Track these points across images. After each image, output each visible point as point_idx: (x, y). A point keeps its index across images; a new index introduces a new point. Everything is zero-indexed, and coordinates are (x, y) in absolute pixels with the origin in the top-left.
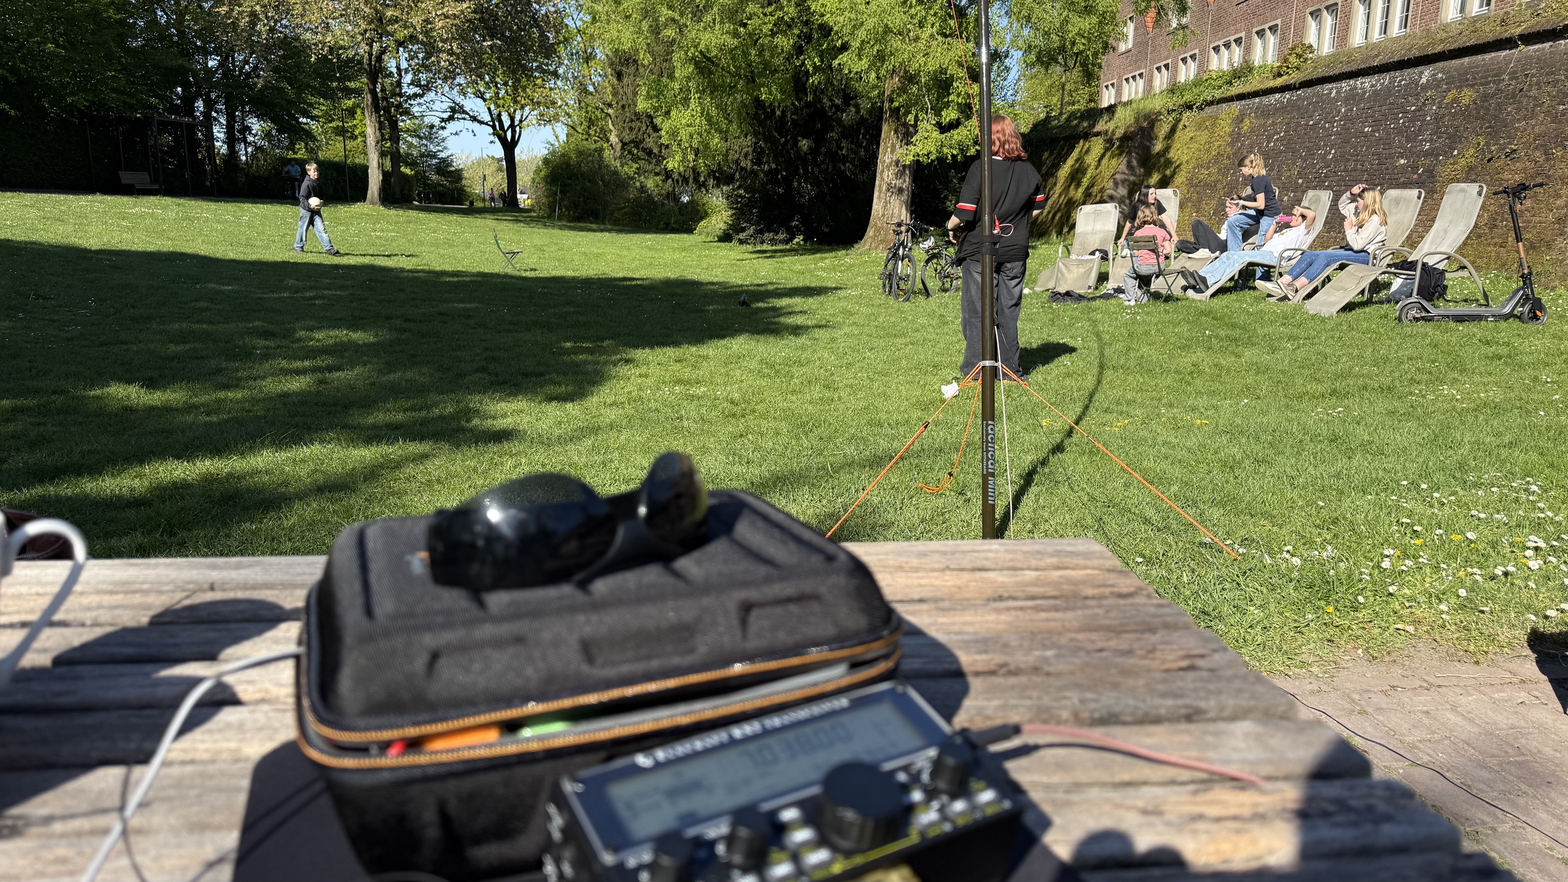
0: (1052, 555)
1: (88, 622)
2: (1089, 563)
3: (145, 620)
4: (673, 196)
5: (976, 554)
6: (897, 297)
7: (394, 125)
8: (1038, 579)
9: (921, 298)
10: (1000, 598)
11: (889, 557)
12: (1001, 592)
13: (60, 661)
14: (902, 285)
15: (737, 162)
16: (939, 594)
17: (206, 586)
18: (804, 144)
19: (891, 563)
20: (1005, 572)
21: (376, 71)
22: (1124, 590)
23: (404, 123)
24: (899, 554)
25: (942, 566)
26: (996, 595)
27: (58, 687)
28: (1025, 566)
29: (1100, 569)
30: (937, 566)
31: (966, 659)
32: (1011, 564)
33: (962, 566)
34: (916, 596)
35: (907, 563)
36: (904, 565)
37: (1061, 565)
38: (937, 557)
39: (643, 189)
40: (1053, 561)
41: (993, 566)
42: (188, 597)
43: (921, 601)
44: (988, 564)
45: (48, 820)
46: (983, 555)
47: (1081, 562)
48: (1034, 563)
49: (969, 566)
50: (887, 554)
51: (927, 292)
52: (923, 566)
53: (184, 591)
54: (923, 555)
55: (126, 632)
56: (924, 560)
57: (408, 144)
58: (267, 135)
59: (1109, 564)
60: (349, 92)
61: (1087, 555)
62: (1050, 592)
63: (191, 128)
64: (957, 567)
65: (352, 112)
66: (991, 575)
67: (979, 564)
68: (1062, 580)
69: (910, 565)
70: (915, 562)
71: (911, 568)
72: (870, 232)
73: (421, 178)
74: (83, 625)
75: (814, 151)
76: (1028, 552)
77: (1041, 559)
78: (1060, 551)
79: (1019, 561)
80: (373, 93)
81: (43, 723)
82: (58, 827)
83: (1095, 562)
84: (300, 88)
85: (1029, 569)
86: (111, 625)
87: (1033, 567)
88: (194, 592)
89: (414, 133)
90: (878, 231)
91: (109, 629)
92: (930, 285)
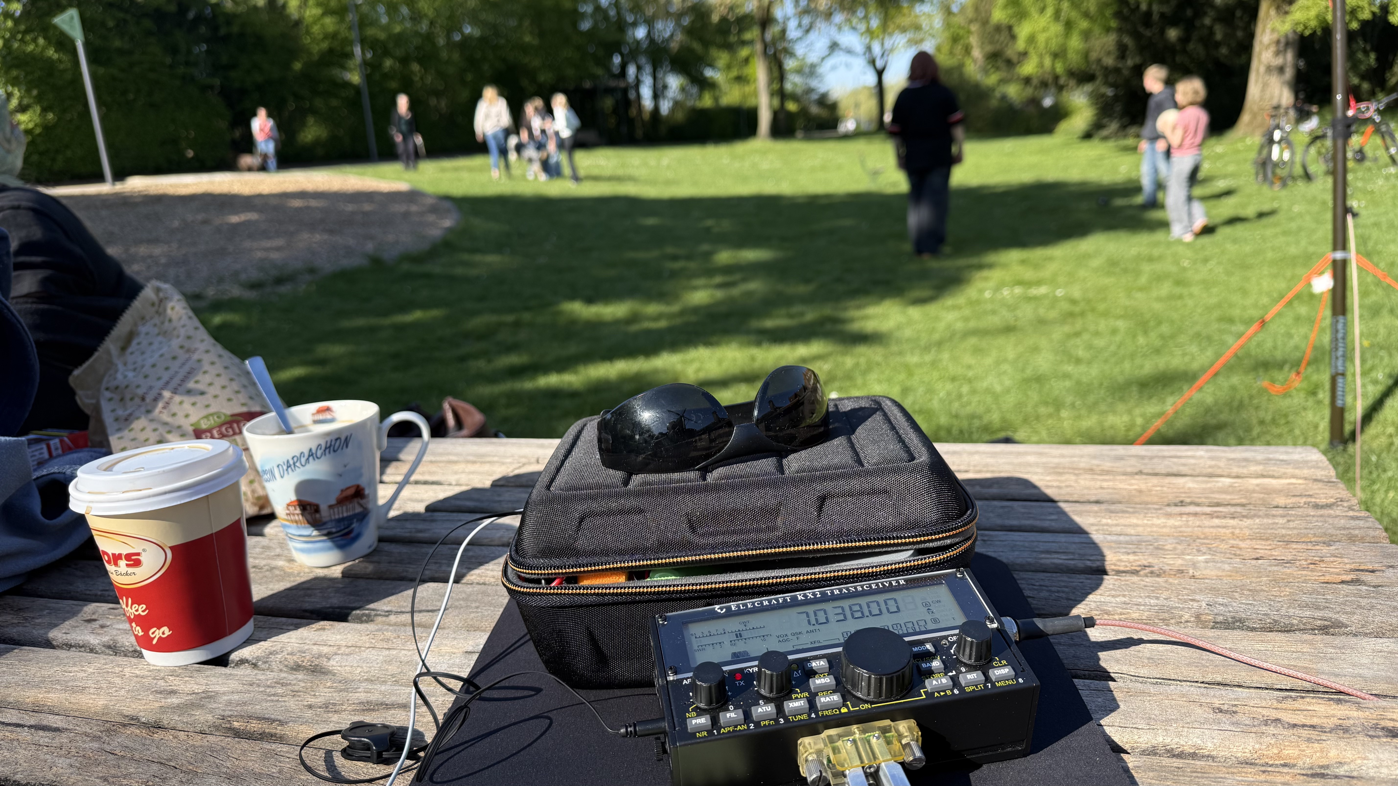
0: (1258, 463)
1: (454, 483)
2: (1297, 472)
3: (487, 484)
4: (1035, 102)
5: (1175, 460)
6: (1272, 183)
7: (780, 66)
8: (1231, 486)
9: (1301, 184)
10: (1182, 503)
11: (1083, 460)
12: (1182, 497)
13: (431, 509)
14: (1279, 171)
15: (1099, 61)
16: (1116, 497)
17: (533, 460)
18: (1173, 34)
19: (1082, 465)
20: (1200, 479)
21: (766, 21)
22: (1323, 501)
23: (790, 64)
24: (1095, 457)
25: (1135, 470)
26: (1178, 500)
27: (421, 526)
28: (1225, 474)
29: (1306, 479)
30: (1129, 470)
31: (1112, 559)
32: (1210, 470)
33: (1157, 471)
34: (1093, 498)
35: (1098, 466)
36: (1094, 467)
37: (1265, 473)
38: (1133, 461)
39: (1004, 98)
40: (1259, 468)
41: (1190, 472)
42: (520, 467)
43: (1097, 502)
44: (1184, 470)
45: (389, 613)
46: (1183, 461)
47: (1290, 470)
48: (1235, 470)
49: (1163, 471)
50: (1082, 456)
51: (1307, 177)
52: (1115, 469)
53: (519, 463)
54: (1120, 458)
55: (475, 490)
56: (1117, 464)
57: (793, 82)
58: (683, 89)
59: (1320, 474)
60: (744, 43)
61: (1297, 464)
62: (1236, 499)
63: (625, 91)
64: (1150, 471)
65: (747, 61)
66: (1180, 481)
67: (1175, 469)
68: (1257, 488)
69: (1100, 468)
70: (1107, 465)
71: (1103, 471)
72: (1245, 117)
73: (804, 112)
74: (450, 485)
75: (1184, 40)
76: (1233, 459)
77: (1244, 467)
78: (1270, 459)
79: (1219, 467)
80: (763, 40)
81: (404, 549)
82: (392, 618)
83: (1306, 472)
84: (706, 44)
85: (1229, 476)
86: (467, 485)
87: (1234, 474)
88: (524, 464)
89: (799, 71)
90: (1254, 116)
91: (464, 488)
92: (1312, 169)
